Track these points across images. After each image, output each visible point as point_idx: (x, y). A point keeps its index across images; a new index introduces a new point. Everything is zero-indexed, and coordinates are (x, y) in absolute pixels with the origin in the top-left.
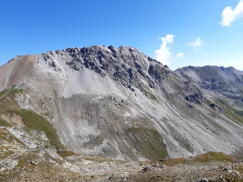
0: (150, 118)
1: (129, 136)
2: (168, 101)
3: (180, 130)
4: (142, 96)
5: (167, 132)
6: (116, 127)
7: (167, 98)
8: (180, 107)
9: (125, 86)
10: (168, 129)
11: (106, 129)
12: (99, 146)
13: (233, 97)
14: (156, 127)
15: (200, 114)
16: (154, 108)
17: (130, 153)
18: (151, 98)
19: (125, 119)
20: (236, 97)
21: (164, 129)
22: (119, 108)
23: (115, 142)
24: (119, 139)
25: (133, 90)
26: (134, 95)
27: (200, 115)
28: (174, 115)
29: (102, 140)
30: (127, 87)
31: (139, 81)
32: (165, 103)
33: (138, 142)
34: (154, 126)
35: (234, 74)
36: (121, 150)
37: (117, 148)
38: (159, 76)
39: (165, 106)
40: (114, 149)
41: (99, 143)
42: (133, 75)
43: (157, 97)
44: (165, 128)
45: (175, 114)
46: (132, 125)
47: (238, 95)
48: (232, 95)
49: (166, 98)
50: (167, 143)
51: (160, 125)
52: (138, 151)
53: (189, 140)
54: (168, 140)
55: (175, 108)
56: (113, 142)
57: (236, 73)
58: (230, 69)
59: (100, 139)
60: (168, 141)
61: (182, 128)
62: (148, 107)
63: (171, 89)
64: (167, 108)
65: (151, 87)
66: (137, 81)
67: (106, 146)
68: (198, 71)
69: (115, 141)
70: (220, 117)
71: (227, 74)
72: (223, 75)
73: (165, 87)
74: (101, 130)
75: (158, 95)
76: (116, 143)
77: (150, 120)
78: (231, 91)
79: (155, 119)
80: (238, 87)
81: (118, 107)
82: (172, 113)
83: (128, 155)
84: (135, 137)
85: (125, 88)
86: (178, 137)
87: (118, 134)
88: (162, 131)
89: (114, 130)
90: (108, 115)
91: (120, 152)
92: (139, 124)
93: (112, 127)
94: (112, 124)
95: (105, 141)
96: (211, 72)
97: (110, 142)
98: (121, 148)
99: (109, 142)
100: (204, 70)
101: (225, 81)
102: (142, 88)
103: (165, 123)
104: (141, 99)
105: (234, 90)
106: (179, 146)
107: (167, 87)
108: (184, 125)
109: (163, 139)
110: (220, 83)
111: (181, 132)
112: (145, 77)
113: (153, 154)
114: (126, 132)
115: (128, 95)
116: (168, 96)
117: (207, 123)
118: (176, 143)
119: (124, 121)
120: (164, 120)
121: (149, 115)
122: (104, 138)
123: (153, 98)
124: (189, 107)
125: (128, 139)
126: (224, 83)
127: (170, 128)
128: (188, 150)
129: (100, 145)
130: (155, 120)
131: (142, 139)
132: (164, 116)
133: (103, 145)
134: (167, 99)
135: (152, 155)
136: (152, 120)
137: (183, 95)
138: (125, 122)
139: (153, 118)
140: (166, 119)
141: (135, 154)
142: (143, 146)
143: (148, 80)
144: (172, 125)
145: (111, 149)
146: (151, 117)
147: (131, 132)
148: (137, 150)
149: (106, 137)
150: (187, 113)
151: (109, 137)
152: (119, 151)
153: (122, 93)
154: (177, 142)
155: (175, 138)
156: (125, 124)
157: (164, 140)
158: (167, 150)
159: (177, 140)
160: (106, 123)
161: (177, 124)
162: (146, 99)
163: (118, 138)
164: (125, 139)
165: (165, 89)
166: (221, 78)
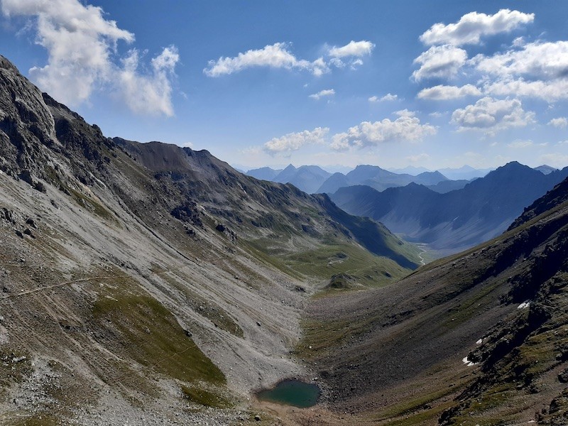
0: (122, 269)
1: (103, 327)
2: (139, 219)
3: (199, 290)
4: (72, 206)
5: (176, 300)
6: (54, 308)
7: (135, 212)
8: (170, 233)
9: (9, 174)
10: (174, 292)
11: (22, 319)
12: (24, 385)
13: (221, 214)
14: (148, 291)
15: (211, 248)
16: (120, 241)
17: (129, 375)
18: (96, 211)
19: (69, 277)
20: (226, 212)
21: (168, 293)
22: (31, 243)
23: (70, 355)
24: (77, 343)
25: (39, 187)
26: (48, 205)
27: (212, 251)
28: (169, 256)
29: (27, 360)
30: (16, 176)
31: (48, 162)
32: (134, 225)
33: (132, 340)
34: (143, 287)
35: (213, 166)
36: (100, 377)
37: (86, 372)
38: (95, 153)
39: (139, 233)
40: (80, 378)
41: (18, 371)
42: (24, 141)
43: (110, 211)
44: (168, 289)
45: (167, 251)
46: (97, 293)
47: (228, 208)
48: (219, 208)
49: (130, 211)
50: (189, 327)
51: (154, 283)
52: (144, 363)
53: (225, 308)
54: (187, 317)
55: (163, 240)
56: (66, 359)
57: (215, 163)
58: (203, 154)
59: (18, 356)
60: (188, 320)
61: (198, 284)
62: (103, 238)
63: (135, 189)
64: (143, 238)
65: (83, 181)
66: (41, 159)
67: (51, 374)
68: (137, 151)
69: (69, 352)
70: (240, 253)
71: (200, 164)
72: (191, 164)
73: (120, 183)
74: (5, 326)
75: (109, 204)
76: (76, 359)
77: (124, 273)
78: (215, 201)
79: (137, 270)
80: (224, 192)
81: (27, 239)
82: (162, 251)
83: (128, 386)
84: (121, 328)
85: (11, 179)
86: (203, 306)
87: (68, 328)
88: (165, 299)
89: (49, 318)
90: (8, 272)
91: (101, 383)
92: (111, 287)
93: (40, 309)
94: (35, 297)
95: (36, 359)
96: (166, 158)
97: (57, 360)
98: (99, 369)
99: (53, 359)
100: (151, 151)
101: (200, 179)
102: (63, 181)
103: (162, 276)
104: (74, 216)
105: (220, 197)
106: (214, 327)
107: (123, 184)
108: (198, 276)
109: (175, 319)
110: (191, 183)
111: (203, 293)
112: (57, 151)
113: (179, 363)
114: (91, 316)
115: (32, 202)
116: (134, 208)
117: (229, 265)
118: (206, 323)
119: (69, 284)
120: (156, 269)
121: (116, 259)
122: (30, 350)
123: (101, 212)
124: (188, 233)
125: (105, 336)
126: (198, 182)
127: (178, 287)
128: (233, 332)
129: (25, 377)
130: (135, 272)
131: (139, 327)
132: (151, 259)
133: (37, 375)
134: (135, 216)
135: (177, 365)
136: (129, 272)
137: (165, 204)
138: (74, 286)
139: (130, 266)
140: (159, 267)
141: (141, 374)
142: (148, 346)
143: (68, 160)
144: (177, 280)
145: (72, 382)
146: (123, 265)
147: (105, 313)
148: (140, 361)
149: (37, 348)
150: (189, 249)
151: (44, 344)
152: (96, 381)
153: (11, 197)
154: (206, 318)
155: (199, 310)
156: (75, 293)
157: (179, 321)
158: (196, 343)
159: (205, 315)
160: (12, 297)
161: (185, 277)
162: (87, 216)
163: (75, 342)
164: (95, 338)
165: (121, 188)
166: (191, 172)
